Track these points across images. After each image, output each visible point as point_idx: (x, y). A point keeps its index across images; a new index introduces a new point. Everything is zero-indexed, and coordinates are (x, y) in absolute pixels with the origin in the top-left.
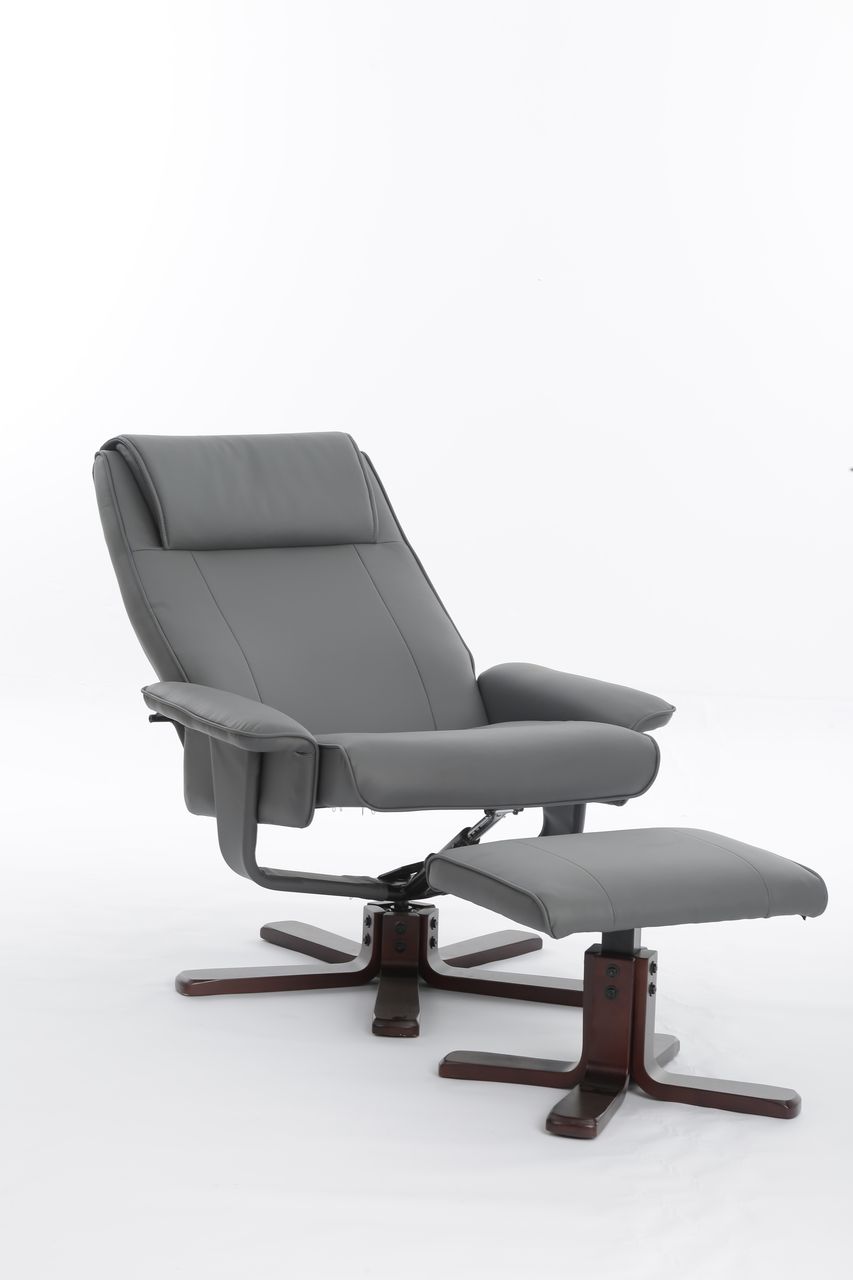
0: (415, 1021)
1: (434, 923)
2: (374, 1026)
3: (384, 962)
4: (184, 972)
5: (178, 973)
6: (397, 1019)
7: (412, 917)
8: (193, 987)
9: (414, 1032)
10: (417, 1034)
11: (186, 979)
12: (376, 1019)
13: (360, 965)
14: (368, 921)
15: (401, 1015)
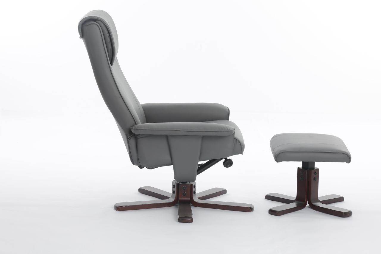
0: (191, 218)
1: (195, 187)
2: (179, 219)
3: (180, 199)
4: (117, 203)
5: (115, 204)
6: (186, 217)
7: (187, 185)
8: (120, 208)
9: (191, 221)
10: (192, 222)
11: (118, 206)
12: (179, 217)
13: (172, 200)
14: (174, 186)
15: (187, 216)
